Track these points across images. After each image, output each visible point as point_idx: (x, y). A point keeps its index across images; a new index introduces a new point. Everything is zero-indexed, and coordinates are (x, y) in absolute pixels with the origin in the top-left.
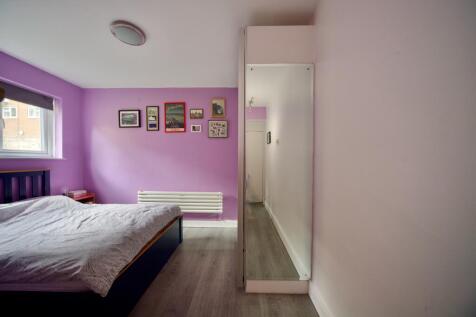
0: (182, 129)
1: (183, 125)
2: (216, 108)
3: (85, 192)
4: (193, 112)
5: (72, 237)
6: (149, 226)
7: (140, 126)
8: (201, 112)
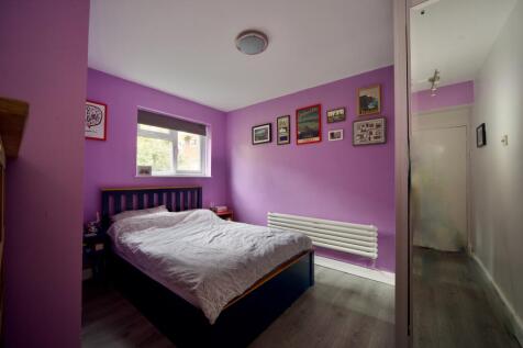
0: (317, 139)
1: (318, 133)
2: (364, 102)
3: (225, 208)
4: (331, 114)
5: (203, 251)
6: (267, 256)
7: (271, 141)
8: (342, 112)
